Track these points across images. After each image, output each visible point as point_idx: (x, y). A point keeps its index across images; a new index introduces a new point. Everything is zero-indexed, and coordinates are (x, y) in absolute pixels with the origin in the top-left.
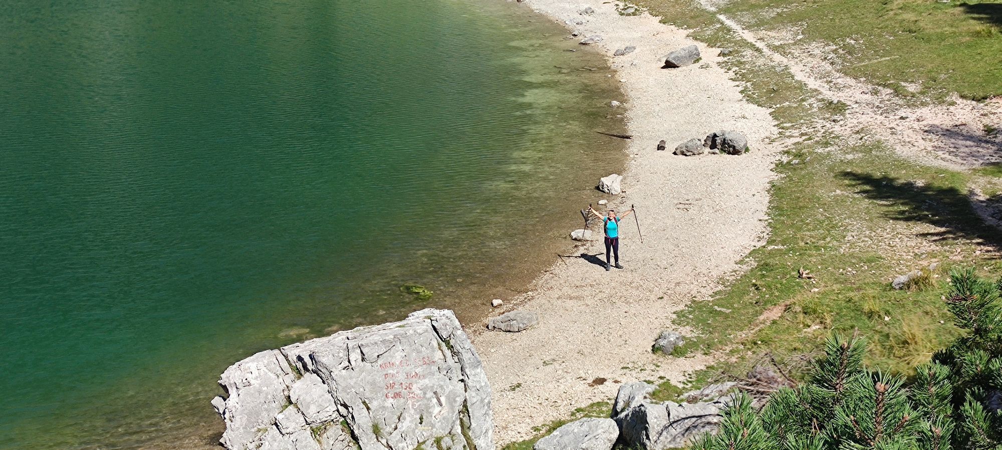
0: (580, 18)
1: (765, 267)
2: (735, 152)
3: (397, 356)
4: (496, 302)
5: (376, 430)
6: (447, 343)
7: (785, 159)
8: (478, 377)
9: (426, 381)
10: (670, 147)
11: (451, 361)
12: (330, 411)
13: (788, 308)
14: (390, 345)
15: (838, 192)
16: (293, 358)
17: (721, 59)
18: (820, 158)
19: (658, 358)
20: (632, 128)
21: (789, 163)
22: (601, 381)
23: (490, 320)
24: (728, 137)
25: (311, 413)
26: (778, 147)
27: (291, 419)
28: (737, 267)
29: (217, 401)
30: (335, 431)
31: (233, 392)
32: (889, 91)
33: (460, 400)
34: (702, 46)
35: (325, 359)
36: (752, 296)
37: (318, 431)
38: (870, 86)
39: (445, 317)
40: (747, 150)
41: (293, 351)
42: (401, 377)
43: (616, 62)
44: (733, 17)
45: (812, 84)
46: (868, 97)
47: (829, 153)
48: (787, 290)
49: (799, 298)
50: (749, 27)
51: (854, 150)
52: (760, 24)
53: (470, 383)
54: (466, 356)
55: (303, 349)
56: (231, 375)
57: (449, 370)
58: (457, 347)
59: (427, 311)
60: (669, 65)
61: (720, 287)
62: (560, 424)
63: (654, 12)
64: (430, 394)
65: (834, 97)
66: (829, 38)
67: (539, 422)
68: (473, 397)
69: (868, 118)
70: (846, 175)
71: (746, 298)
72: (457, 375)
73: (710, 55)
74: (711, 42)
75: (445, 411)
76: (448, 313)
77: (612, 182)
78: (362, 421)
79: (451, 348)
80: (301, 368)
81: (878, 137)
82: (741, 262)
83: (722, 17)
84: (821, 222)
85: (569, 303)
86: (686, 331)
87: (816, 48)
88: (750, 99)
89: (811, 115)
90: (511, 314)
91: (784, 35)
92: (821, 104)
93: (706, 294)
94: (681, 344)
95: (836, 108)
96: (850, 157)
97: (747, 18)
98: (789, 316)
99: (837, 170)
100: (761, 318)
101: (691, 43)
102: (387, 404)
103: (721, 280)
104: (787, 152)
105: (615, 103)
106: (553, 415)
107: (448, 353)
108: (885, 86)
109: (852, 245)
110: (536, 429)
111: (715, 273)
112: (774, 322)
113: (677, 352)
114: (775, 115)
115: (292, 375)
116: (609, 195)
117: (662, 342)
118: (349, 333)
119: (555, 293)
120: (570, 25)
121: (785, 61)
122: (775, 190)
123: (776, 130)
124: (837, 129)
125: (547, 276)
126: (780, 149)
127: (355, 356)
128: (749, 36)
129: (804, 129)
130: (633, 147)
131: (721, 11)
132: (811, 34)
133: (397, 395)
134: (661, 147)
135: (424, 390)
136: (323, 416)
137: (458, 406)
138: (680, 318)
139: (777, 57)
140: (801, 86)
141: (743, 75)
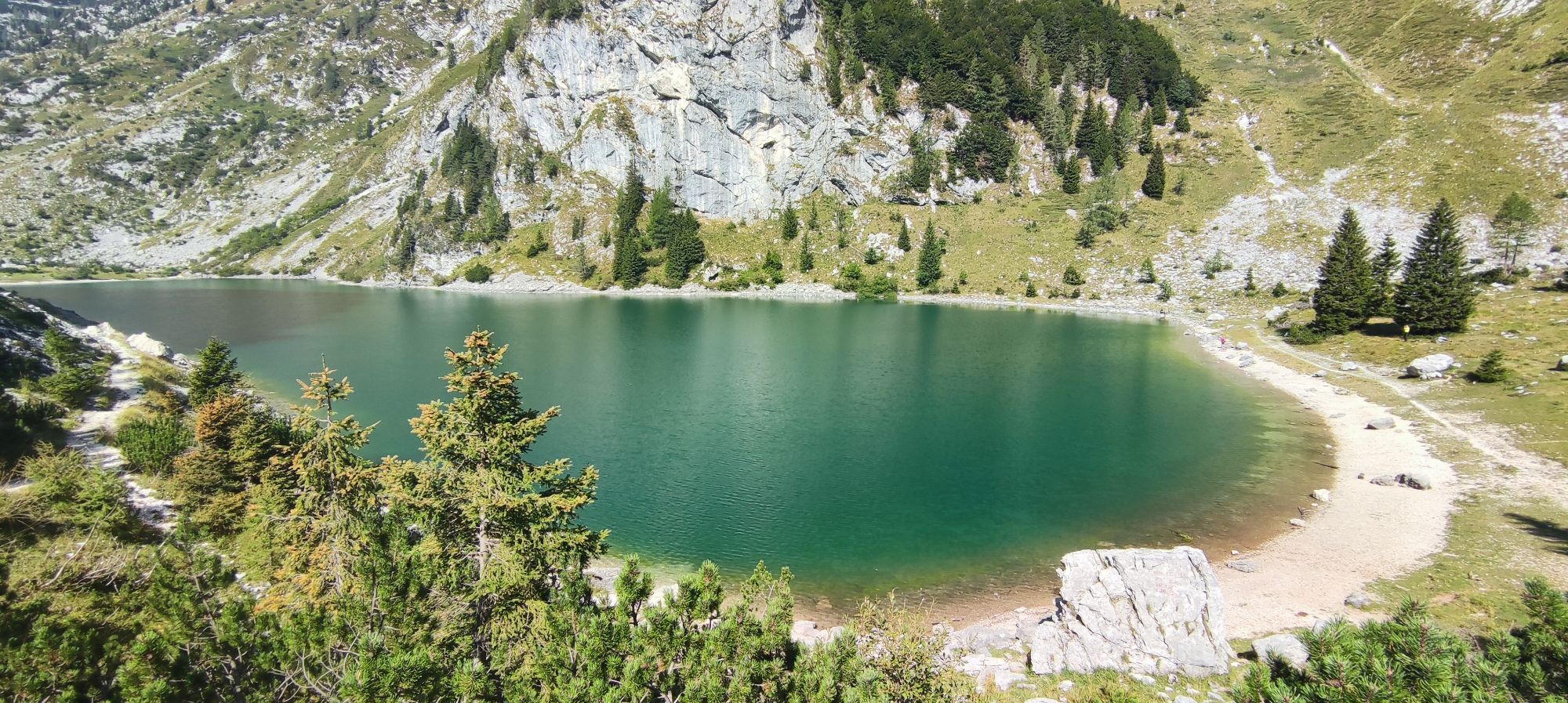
0: (1306, 394)
1: (1440, 566)
2: (1419, 487)
3: (1165, 568)
4: (1234, 552)
5: (1148, 608)
6: (1197, 568)
7: (1462, 498)
8: (1216, 592)
9: (1182, 588)
10: (1368, 478)
11: (1198, 579)
12: (1121, 591)
13: (1457, 597)
14: (1161, 562)
15: (1507, 526)
16: (1103, 557)
17: (1412, 428)
18: (1493, 502)
19: (1349, 608)
20: (1339, 462)
21: (1465, 501)
22: (1303, 614)
23: (1229, 562)
24: (1414, 478)
25: (1111, 588)
26: (1456, 489)
27: (1098, 589)
28: (1416, 562)
29: (1059, 570)
30: (1123, 604)
31: (1067, 567)
32: (1557, 464)
33: (1202, 604)
34: (1397, 419)
35: (1121, 561)
36: (1428, 583)
37: (1114, 600)
38: (1539, 459)
39: (1197, 553)
40: (1429, 488)
41: (1104, 553)
42: (1166, 581)
43: (1329, 422)
44: (1424, 403)
45: (1487, 451)
46: (1538, 466)
47: (1500, 499)
48: (1456, 585)
49: (1467, 593)
50: (1436, 410)
51: (1522, 499)
52: (1445, 409)
53: (1210, 594)
54: (1209, 579)
55: (1111, 553)
56: (1068, 558)
57: (1197, 584)
58: (1203, 572)
59: (1185, 548)
60: (1370, 427)
61: (1402, 573)
62: (1272, 634)
63: (1360, 394)
64: (1183, 595)
65: (1508, 463)
66: (1505, 422)
67: (1257, 630)
68: (1211, 604)
69: (1535, 480)
70: (1513, 516)
71: (1423, 584)
72: (1202, 588)
73: (1403, 424)
74: (1405, 416)
75: (1193, 607)
76: (1199, 551)
77: (1321, 493)
78: (1140, 601)
79: (1199, 571)
80: (1107, 563)
81: (1546, 494)
82: (1420, 560)
83: (1414, 402)
84: (1491, 545)
85: (1285, 562)
86: (1373, 596)
87: (1493, 429)
88: (1434, 456)
89: (1486, 472)
90: (1244, 561)
91: (1466, 417)
92: (1495, 466)
93: (1390, 576)
94: (1367, 603)
95: (1510, 470)
96: (1519, 504)
97: (1434, 404)
98: (1458, 603)
99: (1506, 511)
100: (1435, 599)
101: (1388, 416)
102: (1155, 595)
103: (1403, 569)
104: (1464, 494)
105: (1328, 446)
106: (1267, 628)
107: (1197, 574)
108: (1554, 460)
109: (1517, 564)
110: (1255, 633)
111: (1398, 563)
112: (1445, 604)
113: (1363, 608)
114: (1455, 468)
115: (1101, 566)
116: (1319, 501)
117: (1352, 600)
118: (1137, 550)
119: (1276, 554)
120: (1299, 397)
121: (1465, 434)
122: (1453, 518)
123: (1455, 479)
124: (1508, 484)
125: (1271, 543)
126: (1458, 490)
127: (1139, 564)
128: (1435, 416)
129: (1479, 480)
130: (1338, 475)
131: (1413, 398)
132: (1489, 419)
133: (1163, 591)
134: (1360, 477)
135: (1180, 592)
136: (1118, 593)
137: (1202, 606)
138: (1368, 587)
139: (1458, 432)
140: (1477, 452)
141: (1429, 440)
